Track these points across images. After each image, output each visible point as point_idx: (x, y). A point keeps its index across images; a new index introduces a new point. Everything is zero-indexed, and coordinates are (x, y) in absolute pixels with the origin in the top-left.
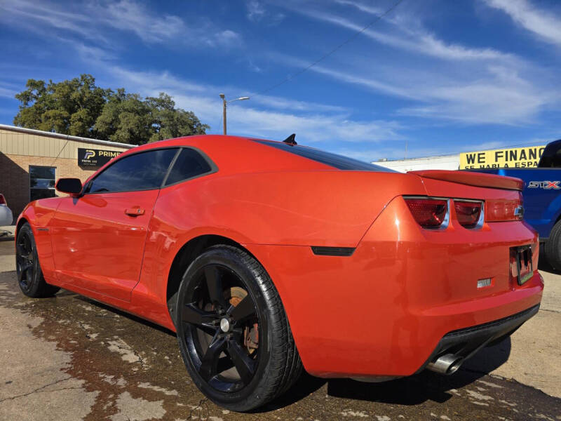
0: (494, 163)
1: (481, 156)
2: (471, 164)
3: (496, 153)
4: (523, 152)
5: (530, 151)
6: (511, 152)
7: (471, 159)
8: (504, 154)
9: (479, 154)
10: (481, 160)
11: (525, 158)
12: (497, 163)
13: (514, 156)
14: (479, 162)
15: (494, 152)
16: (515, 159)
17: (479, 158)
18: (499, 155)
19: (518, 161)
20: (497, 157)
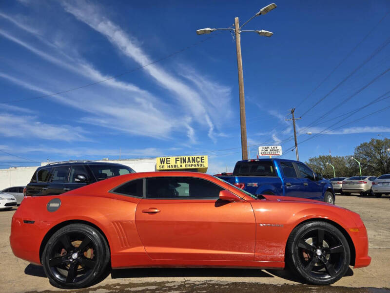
0: (175, 164)
1: (168, 160)
2: (163, 164)
3: (176, 158)
4: (189, 158)
5: (192, 158)
6: (183, 158)
7: (162, 161)
8: (180, 159)
9: (167, 159)
10: (168, 162)
11: (190, 162)
12: (176, 164)
13: (184, 160)
14: (167, 163)
15: (174, 158)
16: (185, 162)
17: (167, 161)
18: (177, 159)
19: (187, 163)
20: (176, 161)
